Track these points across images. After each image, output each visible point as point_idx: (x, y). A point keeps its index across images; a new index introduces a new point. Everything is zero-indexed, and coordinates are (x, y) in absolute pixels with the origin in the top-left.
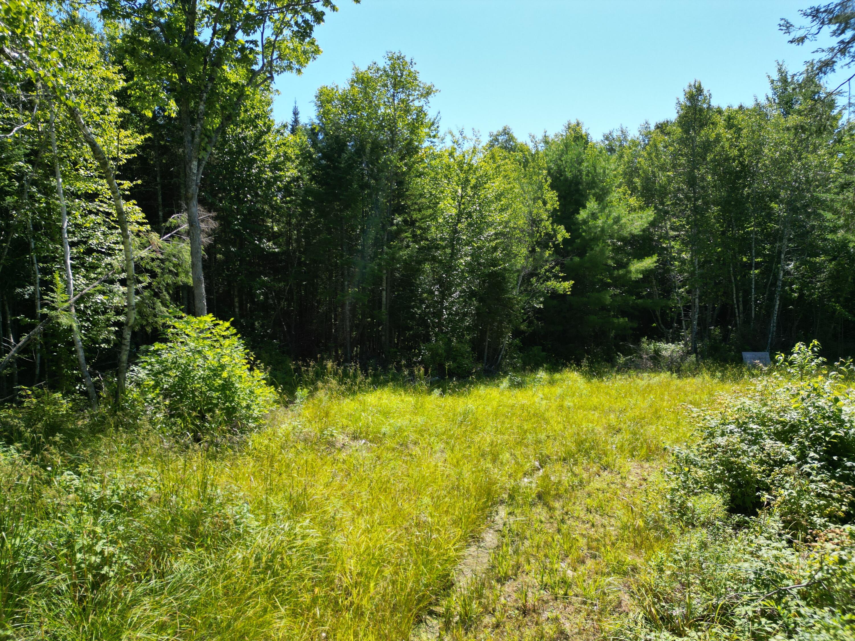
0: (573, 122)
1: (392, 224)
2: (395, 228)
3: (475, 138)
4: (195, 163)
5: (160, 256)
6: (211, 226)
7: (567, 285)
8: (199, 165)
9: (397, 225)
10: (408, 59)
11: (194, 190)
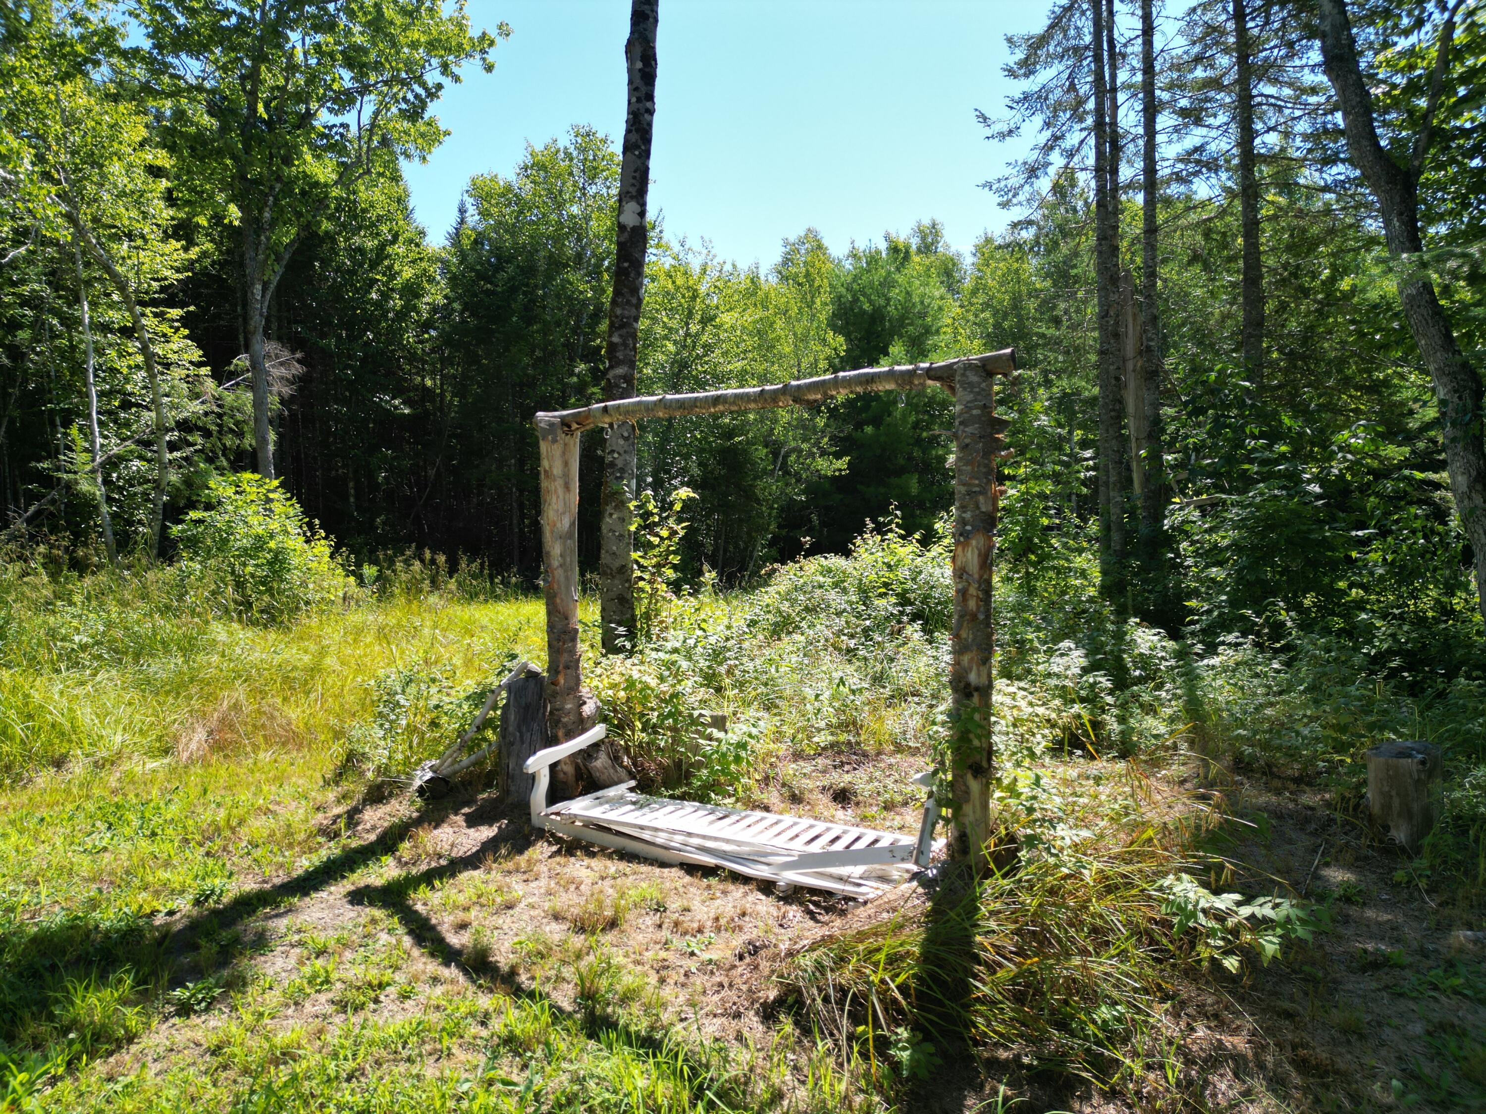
0: (926, 222)
1: (572, 374)
2: (575, 379)
3: (705, 251)
4: (259, 287)
5: (216, 409)
6: (294, 372)
7: (842, 464)
8: (264, 290)
9: (578, 376)
10: (600, 135)
11: (257, 321)
